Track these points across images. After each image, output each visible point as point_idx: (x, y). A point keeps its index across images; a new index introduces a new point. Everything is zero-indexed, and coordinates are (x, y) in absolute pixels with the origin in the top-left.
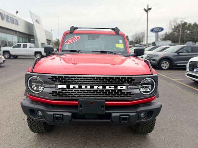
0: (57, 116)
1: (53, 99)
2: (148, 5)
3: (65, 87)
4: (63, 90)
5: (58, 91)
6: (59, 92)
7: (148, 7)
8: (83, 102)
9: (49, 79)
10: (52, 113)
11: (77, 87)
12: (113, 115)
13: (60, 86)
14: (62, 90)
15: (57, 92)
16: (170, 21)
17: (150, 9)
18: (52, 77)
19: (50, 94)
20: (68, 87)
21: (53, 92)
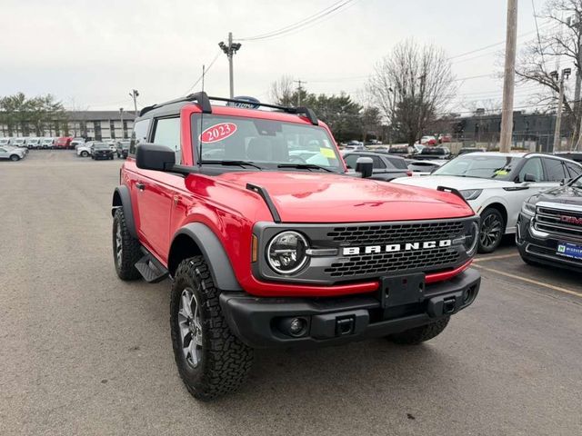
0: (343, 321)
1: (333, 282)
2: (231, 34)
3: (357, 251)
4: (354, 258)
5: (343, 262)
6: (346, 264)
7: (230, 40)
8: (389, 281)
9: (329, 234)
10: (332, 317)
11: (378, 249)
12: (435, 300)
13: (347, 251)
14: (352, 259)
15: (341, 265)
16: (275, 85)
17: (237, 47)
18: (337, 229)
19: (327, 270)
20: (362, 250)
21: (333, 265)
